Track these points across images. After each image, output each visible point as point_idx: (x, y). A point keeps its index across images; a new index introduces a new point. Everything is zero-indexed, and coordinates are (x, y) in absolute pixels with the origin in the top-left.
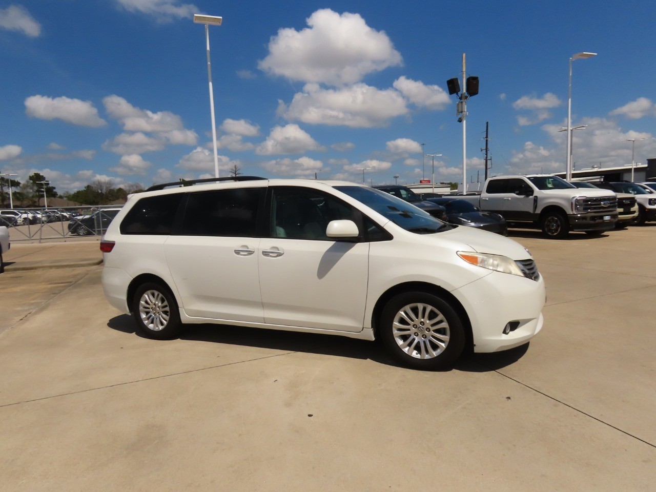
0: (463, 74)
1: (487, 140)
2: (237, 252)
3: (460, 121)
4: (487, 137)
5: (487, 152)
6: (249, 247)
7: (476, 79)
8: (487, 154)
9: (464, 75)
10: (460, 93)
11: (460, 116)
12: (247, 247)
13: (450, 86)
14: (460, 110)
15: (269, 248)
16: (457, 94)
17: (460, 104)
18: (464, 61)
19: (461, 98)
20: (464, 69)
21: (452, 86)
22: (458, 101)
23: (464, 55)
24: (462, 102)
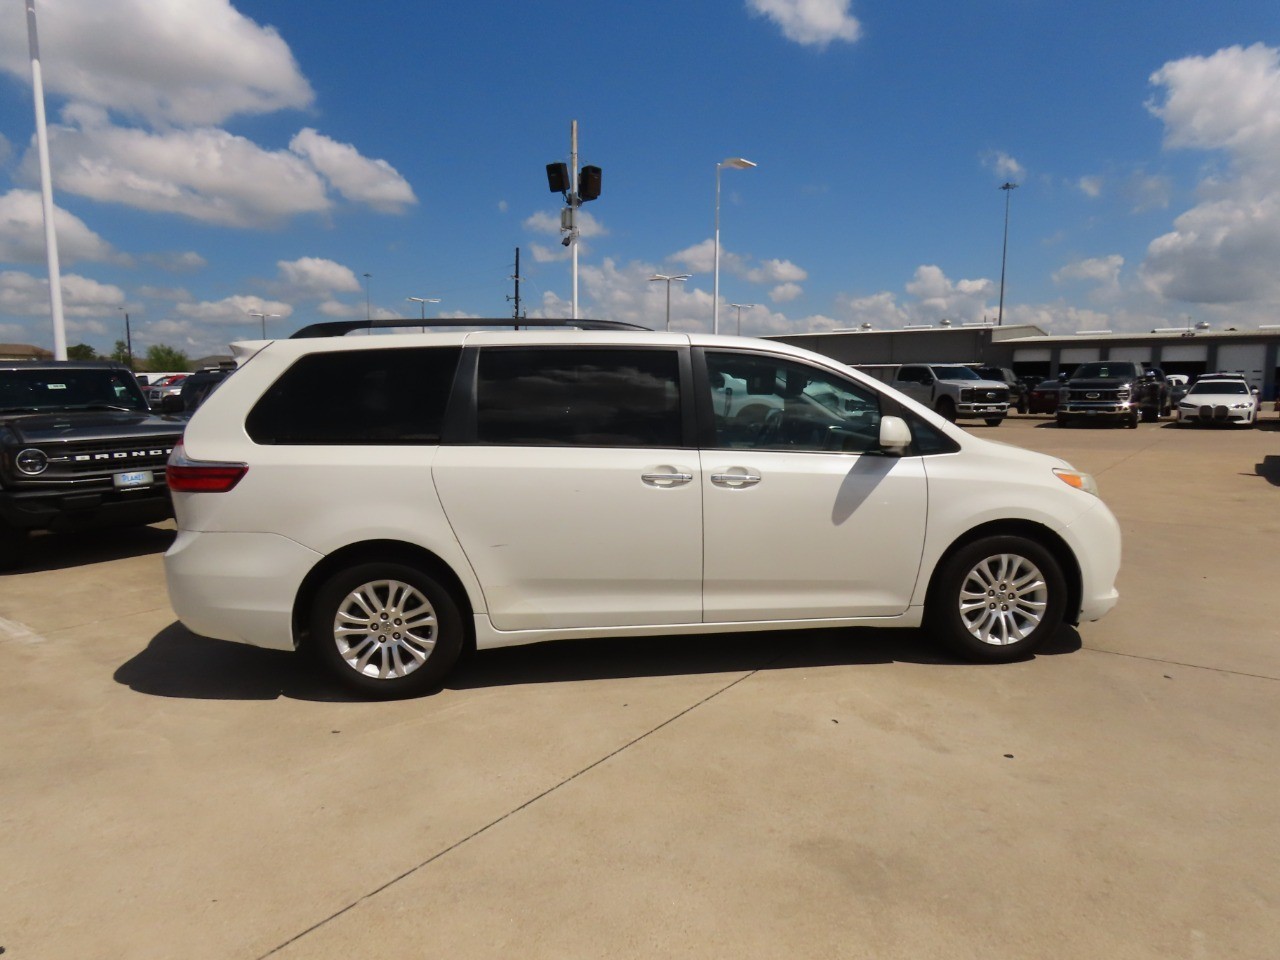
0: (572, 158)
1: (517, 282)
2: (649, 480)
3: (566, 243)
4: (517, 276)
5: (517, 302)
6: (678, 468)
7: (597, 171)
8: (517, 307)
9: (576, 160)
10: (568, 192)
11: (567, 234)
12: (673, 470)
13: (553, 175)
14: (568, 224)
15: (726, 469)
16: (564, 193)
17: (568, 213)
18: (575, 135)
19: (569, 202)
20: (575, 150)
21: (557, 177)
22: (564, 206)
23: (575, 123)
24: (571, 210)
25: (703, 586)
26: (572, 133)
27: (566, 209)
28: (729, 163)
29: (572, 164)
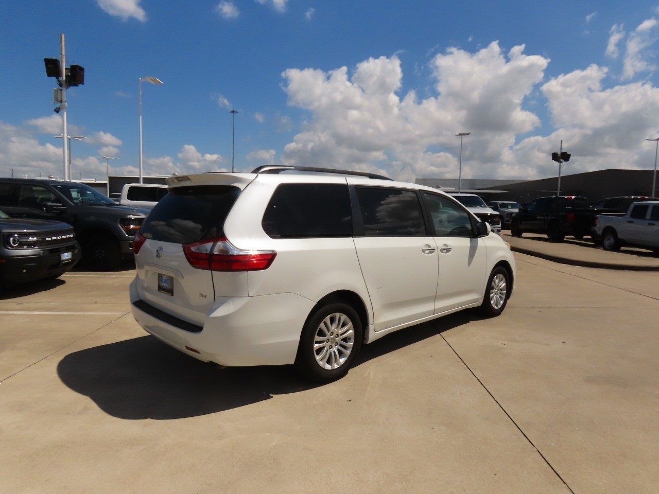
0: (62, 58)
2: (423, 251)
3: (59, 111)
9: (64, 60)
10: (60, 79)
11: (58, 105)
12: (429, 246)
13: (48, 65)
14: (59, 99)
16: (58, 78)
17: (59, 91)
18: (63, 43)
19: (61, 85)
20: (64, 53)
21: (52, 67)
22: (56, 87)
23: (63, 36)
24: (61, 90)
25: (435, 298)
26: (61, 42)
27: (58, 89)
28: (149, 79)
29: (62, 61)
